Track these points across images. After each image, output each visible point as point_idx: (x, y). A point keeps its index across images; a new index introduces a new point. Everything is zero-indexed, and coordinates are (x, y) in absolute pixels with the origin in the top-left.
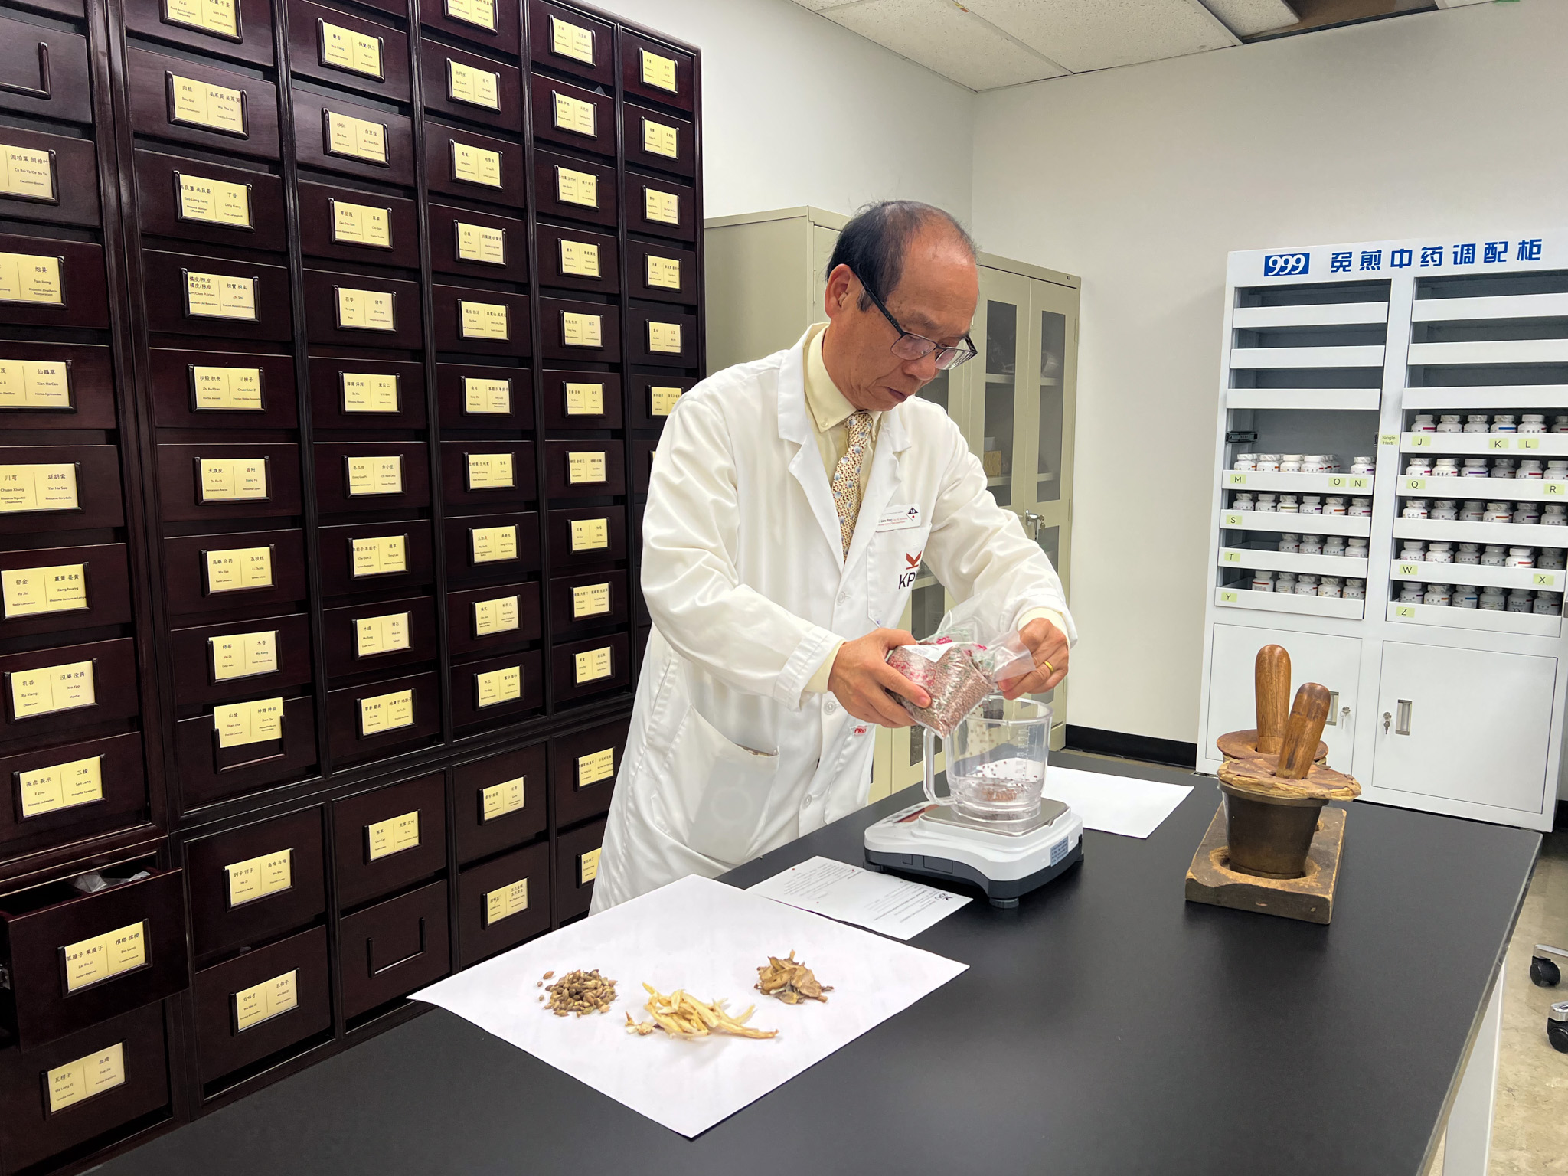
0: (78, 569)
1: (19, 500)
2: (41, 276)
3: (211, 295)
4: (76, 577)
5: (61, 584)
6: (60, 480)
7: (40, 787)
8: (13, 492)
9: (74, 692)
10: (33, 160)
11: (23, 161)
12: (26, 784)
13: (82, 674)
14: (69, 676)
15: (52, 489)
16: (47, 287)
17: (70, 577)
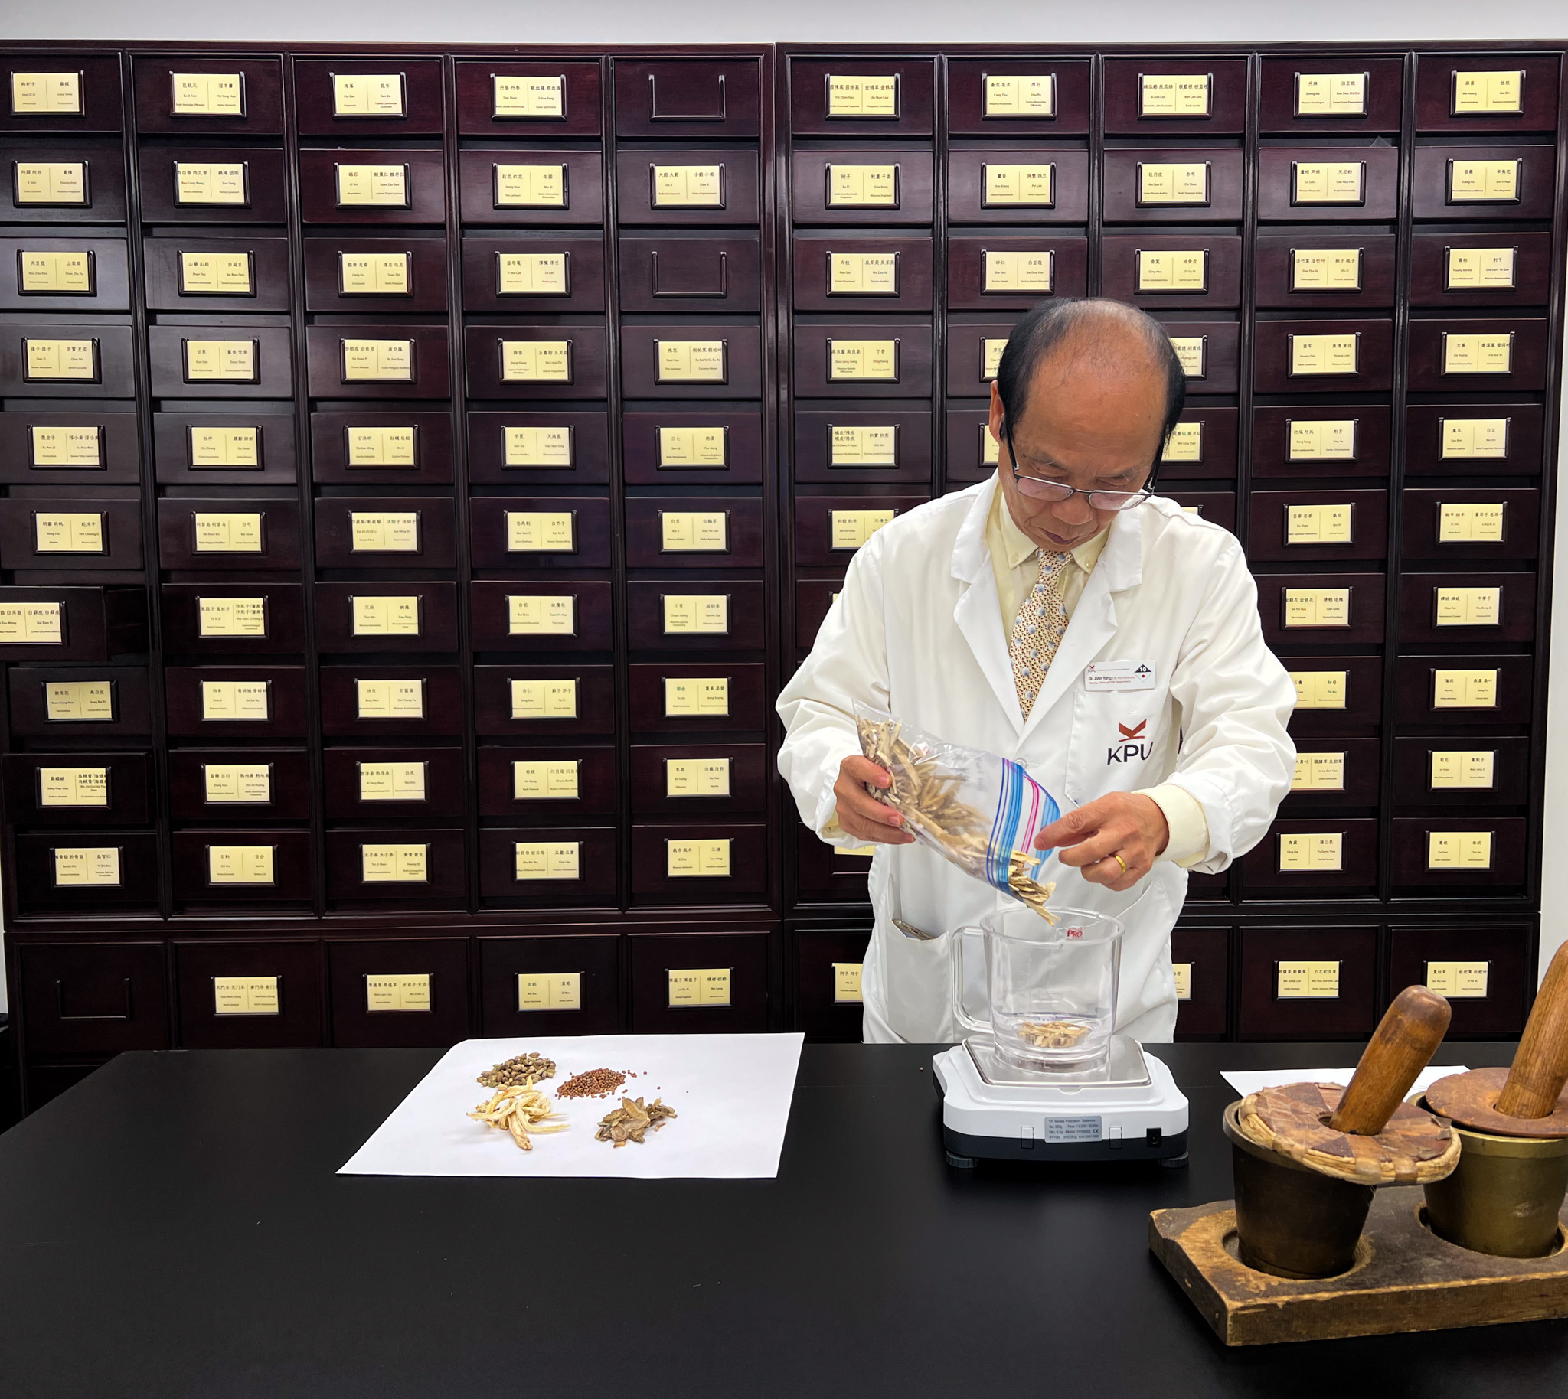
0: (723, 682)
1: (683, 624)
2: (710, 444)
3: (854, 446)
4: (722, 688)
5: (711, 693)
6: (715, 608)
7: (682, 854)
8: (679, 617)
9: (714, 782)
10: (710, 350)
11: (702, 353)
12: (672, 850)
13: (722, 768)
14: (711, 769)
15: (709, 616)
16: (714, 452)
17: (718, 689)
